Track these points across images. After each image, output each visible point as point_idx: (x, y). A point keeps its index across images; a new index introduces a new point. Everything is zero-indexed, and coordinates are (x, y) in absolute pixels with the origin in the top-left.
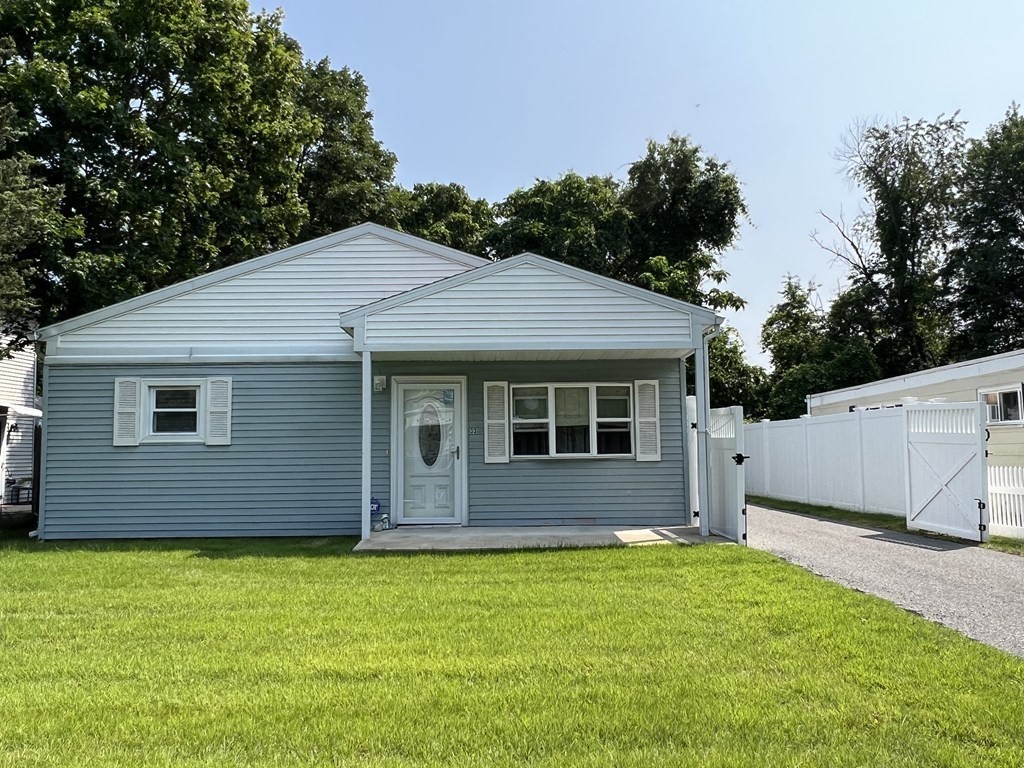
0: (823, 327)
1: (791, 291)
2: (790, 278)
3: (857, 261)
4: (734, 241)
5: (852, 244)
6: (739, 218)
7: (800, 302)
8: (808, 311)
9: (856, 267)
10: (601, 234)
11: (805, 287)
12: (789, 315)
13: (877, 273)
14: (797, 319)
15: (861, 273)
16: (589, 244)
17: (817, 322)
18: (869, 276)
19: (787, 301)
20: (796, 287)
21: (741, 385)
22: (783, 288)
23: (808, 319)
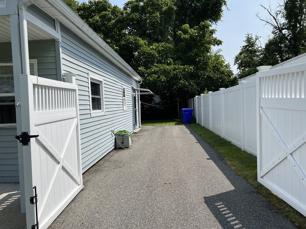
0: (261, 54)
1: (249, 40)
2: (248, 35)
3: (276, 25)
4: (222, 18)
5: (274, 18)
6: (223, 8)
7: (252, 44)
8: (255, 48)
9: (275, 27)
10: (163, 17)
11: (254, 38)
12: (248, 50)
13: (284, 29)
14: (251, 52)
15: (277, 30)
16: (157, 21)
17: (259, 52)
18: (281, 31)
19: (247, 44)
20: (251, 39)
21: (221, 78)
22: (245, 39)
23: (255, 51)
